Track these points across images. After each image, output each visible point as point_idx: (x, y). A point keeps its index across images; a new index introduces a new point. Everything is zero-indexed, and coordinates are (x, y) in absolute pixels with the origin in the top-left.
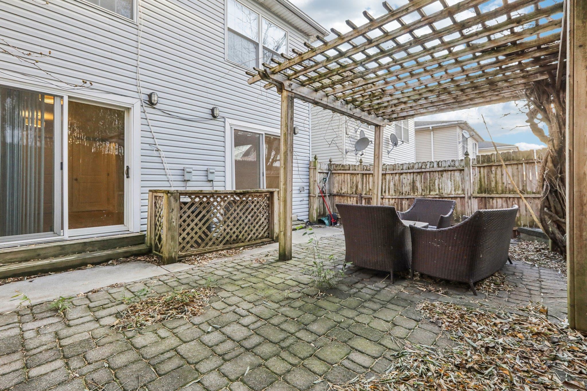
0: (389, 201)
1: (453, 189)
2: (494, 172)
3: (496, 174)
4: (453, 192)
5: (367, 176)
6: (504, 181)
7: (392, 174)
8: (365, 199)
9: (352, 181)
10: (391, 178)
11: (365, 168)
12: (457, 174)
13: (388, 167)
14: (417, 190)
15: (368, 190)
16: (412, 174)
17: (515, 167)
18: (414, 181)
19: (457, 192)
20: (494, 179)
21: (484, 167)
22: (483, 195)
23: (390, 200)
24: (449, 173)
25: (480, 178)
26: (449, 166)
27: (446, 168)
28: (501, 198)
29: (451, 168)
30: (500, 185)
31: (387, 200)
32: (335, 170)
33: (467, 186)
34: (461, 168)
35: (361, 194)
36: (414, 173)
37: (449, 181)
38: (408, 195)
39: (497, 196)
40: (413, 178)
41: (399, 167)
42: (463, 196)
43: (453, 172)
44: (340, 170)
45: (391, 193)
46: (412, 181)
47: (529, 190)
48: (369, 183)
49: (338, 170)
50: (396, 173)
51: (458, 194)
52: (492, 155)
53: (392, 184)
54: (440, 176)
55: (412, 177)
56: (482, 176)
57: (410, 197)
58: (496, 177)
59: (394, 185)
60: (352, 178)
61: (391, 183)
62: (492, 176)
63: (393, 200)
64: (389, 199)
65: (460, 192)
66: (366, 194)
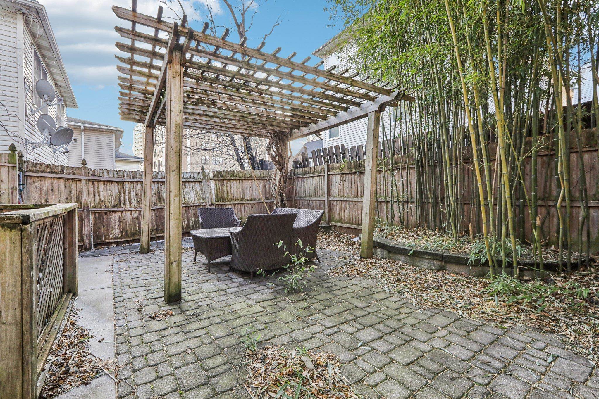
0: (131, 214)
1: (196, 198)
2: (225, 185)
3: (227, 187)
4: (196, 202)
5: (96, 183)
6: (232, 192)
7: (132, 182)
8: (94, 214)
9: (68, 190)
10: (132, 188)
11: (91, 173)
12: (197, 185)
13: (125, 174)
14: (164, 200)
15: (97, 201)
16: (156, 184)
17: (238, 181)
18: (159, 191)
19: (199, 201)
20: (226, 190)
21: (219, 180)
22: (220, 203)
23: (133, 213)
24: (191, 184)
25: (217, 190)
26: (190, 178)
27: (189, 180)
28: (231, 204)
29: (192, 180)
30: (230, 195)
31: (129, 213)
32: (30, 171)
33: (208, 197)
34: (200, 180)
35: (88, 208)
36: (158, 182)
37: (192, 191)
38: (155, 205)
39: (229, 203)
40: (158, 188)
41: (140, 174)
42: (205, 204)
43: (193, 183)
44: (43, 172)
45: (133, 204)
46: (157, 191)
47: (246, 198)
48: (99, 193)
49: (37, 172)
50: (137, 182)
51: (200, 203)
52: (224, 171)
53: (133, 194)
54: (184, 187)
55: (156, 186)
56: (218, 187)
57: (157, 207)
58: (227, 189)
59: (137, 195)
60: (68, 185)
61: (132, 192)
62: (225, 188)
63: (137, 212)
64: (131, 211)
65: (201, 201)
66: (94, 207)
